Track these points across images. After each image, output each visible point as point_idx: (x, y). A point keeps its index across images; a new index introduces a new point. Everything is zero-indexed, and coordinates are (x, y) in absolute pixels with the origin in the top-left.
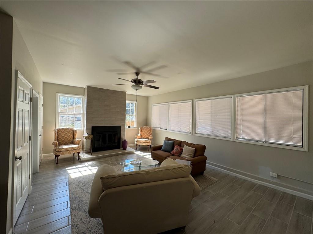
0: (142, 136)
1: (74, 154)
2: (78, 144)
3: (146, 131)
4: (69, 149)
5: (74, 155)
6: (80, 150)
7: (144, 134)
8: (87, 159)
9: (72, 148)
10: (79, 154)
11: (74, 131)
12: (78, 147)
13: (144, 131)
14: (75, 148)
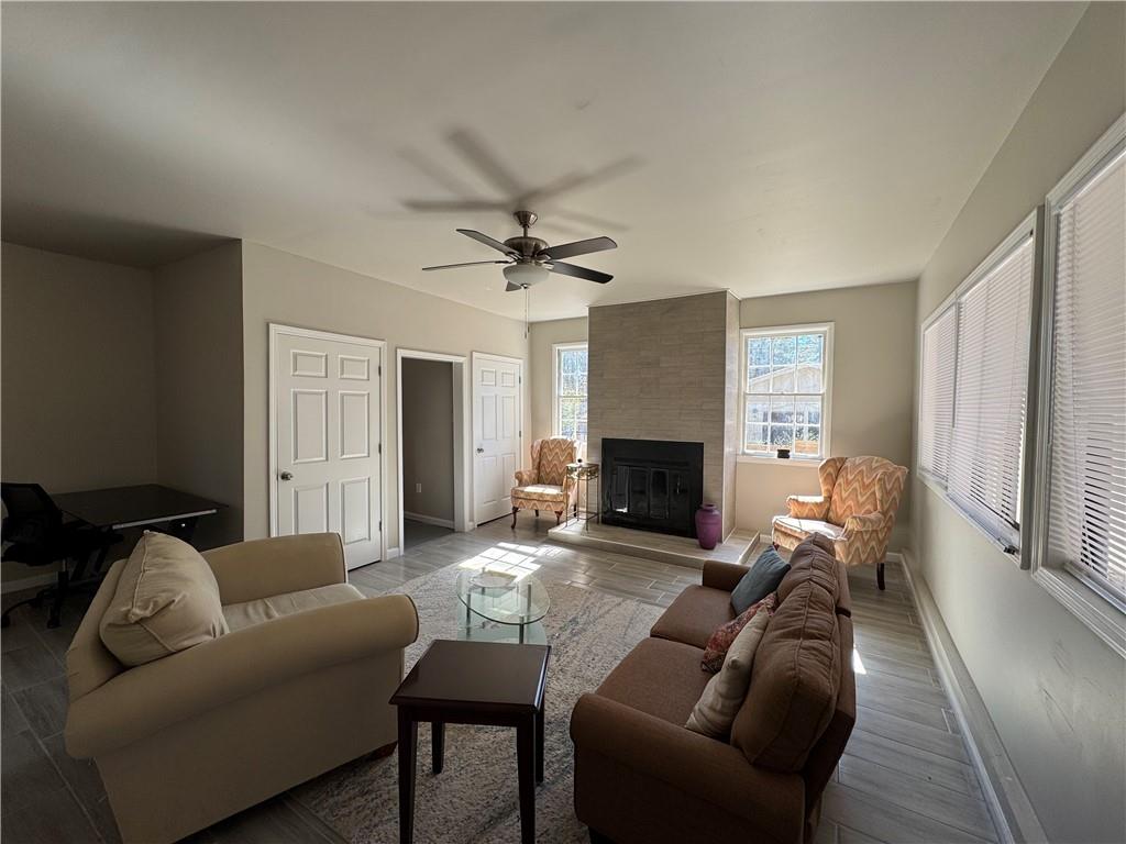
0: (833, 507)
3: (856, 485)
7: (843, 501)
8: (563, 538)
9: (541, 495)
13: (848, 483)
14: (548, 498)
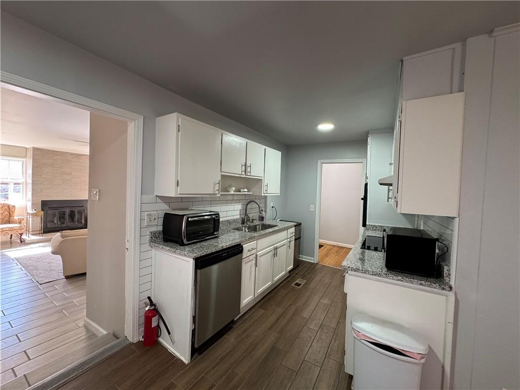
1: (11, 235)
2: (20, 223)
4: (6, 229)
5: (11, 238)
6: (24, 230)
10: (21, 236)
11: (10, 207)
12: (21, 227)
14: (15, 228)
